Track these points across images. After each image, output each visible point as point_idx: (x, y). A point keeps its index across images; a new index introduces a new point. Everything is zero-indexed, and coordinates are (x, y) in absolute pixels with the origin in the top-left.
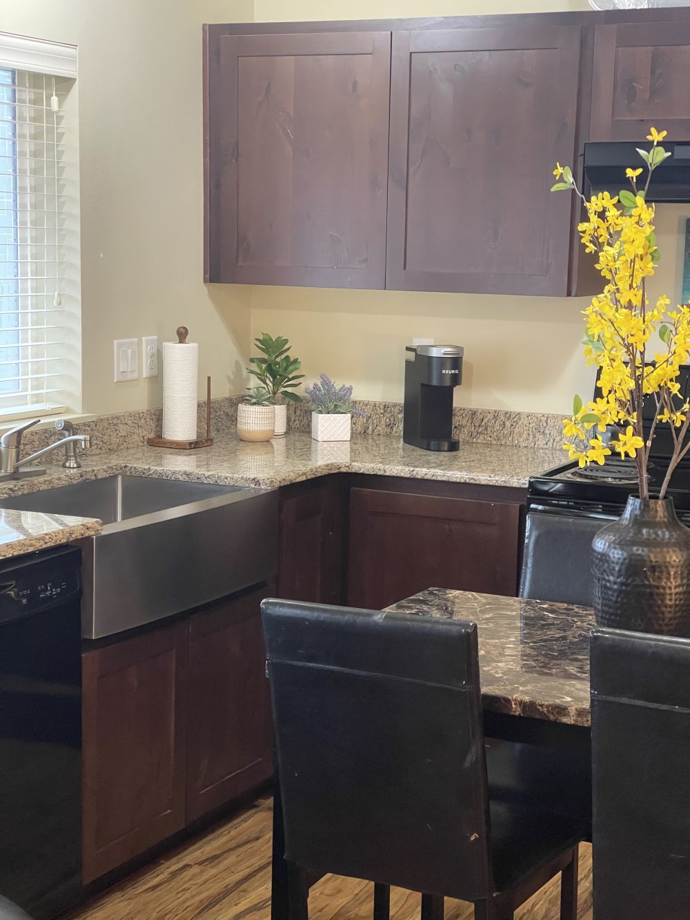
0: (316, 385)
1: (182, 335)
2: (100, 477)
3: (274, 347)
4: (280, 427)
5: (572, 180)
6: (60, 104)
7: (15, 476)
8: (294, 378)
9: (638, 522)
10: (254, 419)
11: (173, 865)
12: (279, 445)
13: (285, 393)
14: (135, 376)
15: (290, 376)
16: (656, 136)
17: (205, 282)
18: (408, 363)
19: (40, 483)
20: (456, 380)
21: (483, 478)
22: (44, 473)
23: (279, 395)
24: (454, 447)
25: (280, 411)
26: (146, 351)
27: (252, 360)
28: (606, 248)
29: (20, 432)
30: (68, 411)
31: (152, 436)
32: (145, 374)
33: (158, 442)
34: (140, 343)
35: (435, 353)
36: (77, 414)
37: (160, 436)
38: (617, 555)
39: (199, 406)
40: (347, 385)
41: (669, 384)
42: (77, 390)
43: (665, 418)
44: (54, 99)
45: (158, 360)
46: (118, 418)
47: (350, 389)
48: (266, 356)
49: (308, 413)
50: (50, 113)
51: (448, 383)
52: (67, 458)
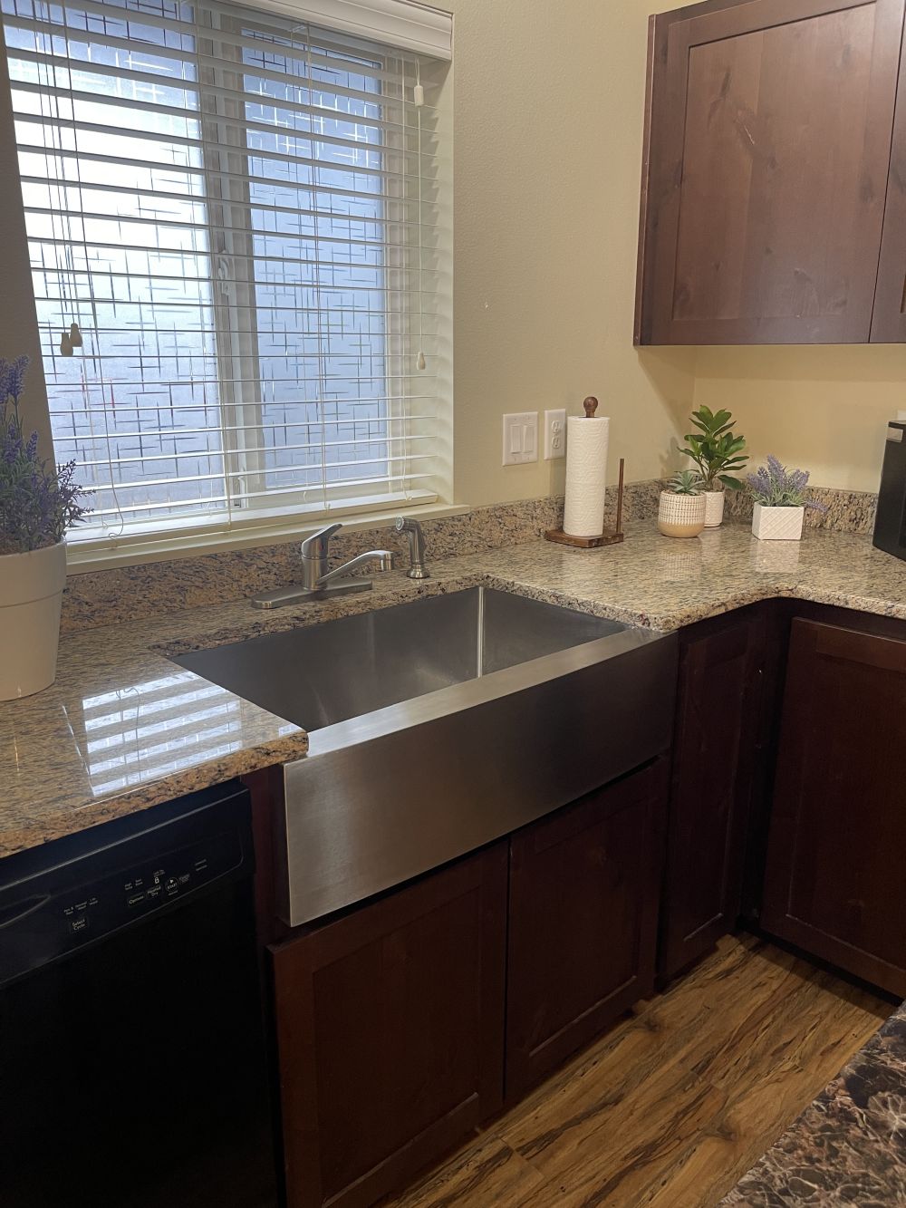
0: (761, 471)
1: (590, 408)
2: (449, 590)
3: (713, 422)
4: (714, 515)
6: (432, 97)
8: (735, 460)
10: (677, 510)
12: (711, 541)
13: (724, 478)
14: (533, 457)
15: (730, 458)
17: (635, 344)
23: (715, 480)
26: (549, 427)
27: (688, 439)
30: (439, 500)
31: (551, 528)
32: (547, 454)
33: (557, 536)
34: (540, 417)
36: (447, 505)
37: (560, 529)
40: (803, 471)
42: (448, 476)
44: (418, 89)
46: (503, 509)
47: (806, 476)
50: (412, 111)
52: (413, 566)
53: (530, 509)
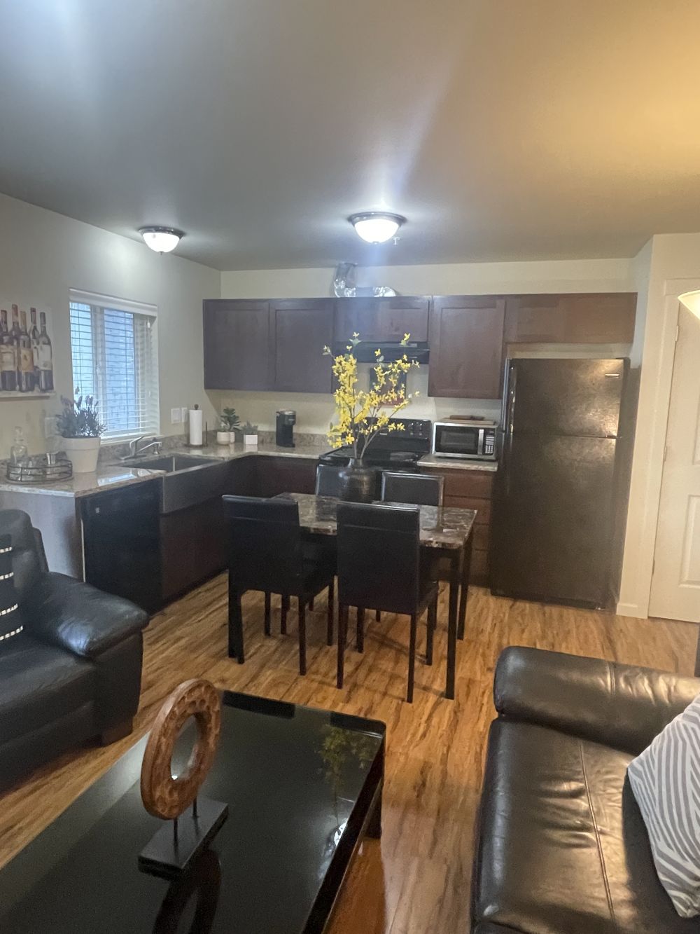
0: (245, 426)
1: (196, 408)
2: (167, 457)
3: (230, 412)
4: (233, 440)
5: (329, 351)
6: (151, 325)
7: (135, 457)
8: (237, 423)
9: (353, 467)
11: (195, 592)
12: (232, 446)
13: (234, 428)
14: (179, 422)
16: (356, 335)
17: (205, 388)
18: (277, 417)
19: (144, 459)
20: (294, 423)
21: (304, 456)
22: (145, 456)
24: (294, 446)
25: (232, 434)
26: (183, 413)
27: (222, 416)
28: (342, 374)
29: (136, 442)
30: (155, 434)
32: (183, 421)
34: (181, 410)
35: (286, 413)
36: (158, 435)
37: (189, 443)
38: (346, 478)
39: (203, 433)
41: (363, 420)
42: (158, 427)
44: (149, 324)
45: (188, 416)
46: (173, 437)
48: (227, 415)
49: (243, 435)
50: (147, 329)
51: (291, 423)
52: (154, 451)
53: (180, 437)
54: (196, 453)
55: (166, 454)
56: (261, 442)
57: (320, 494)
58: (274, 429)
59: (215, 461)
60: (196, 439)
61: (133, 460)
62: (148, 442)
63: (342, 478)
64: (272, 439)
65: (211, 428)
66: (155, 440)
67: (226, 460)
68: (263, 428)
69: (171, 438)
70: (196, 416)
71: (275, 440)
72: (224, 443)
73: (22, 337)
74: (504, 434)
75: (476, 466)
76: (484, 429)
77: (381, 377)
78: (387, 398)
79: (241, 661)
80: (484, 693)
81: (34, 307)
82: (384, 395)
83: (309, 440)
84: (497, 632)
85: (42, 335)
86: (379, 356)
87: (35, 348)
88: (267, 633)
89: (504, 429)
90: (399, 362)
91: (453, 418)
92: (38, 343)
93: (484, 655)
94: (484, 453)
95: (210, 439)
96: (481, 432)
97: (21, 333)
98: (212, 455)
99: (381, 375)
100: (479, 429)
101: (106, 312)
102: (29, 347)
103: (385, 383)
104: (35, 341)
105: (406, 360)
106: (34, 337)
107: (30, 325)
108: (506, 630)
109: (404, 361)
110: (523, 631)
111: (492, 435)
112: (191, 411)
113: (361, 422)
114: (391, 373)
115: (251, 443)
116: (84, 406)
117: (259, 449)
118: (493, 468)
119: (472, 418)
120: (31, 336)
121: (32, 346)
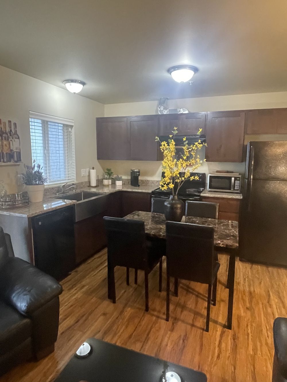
0: (116, 177)
1: (93, 168)
3: (109, 170)
4: (110, 183)
5: (159, 139)
6: (71, 130)
7: (63, 193)
8: (112, 175)
9: (173, 200)
10: (106, 182)
11: (93, 258)
12: (110, 186)
13: (111, 178)
14: (85, 175)
16: (175, 128)
17: (97, 159)
18: (131, 172)
19: (68, 194)
20: (139, 175)
21: (144, 191)
22: (69, 192)
23: (110, 178)
24: (139, 186)
25: (110, 181)
27: (106, 172)
28: (165, 151)
29: (64, 185)
30: (74, 181)
31: (88, 185)
32: (87, 175)
33: (90, 186)
34: (86, 170)
35: (135, 171)
36: (75, 182)
38: (169, 205)
39: (97, 180)
40: (121, 176)
41: (177, 175)
42: (75, 178)
43: (177, 181)
44: (70, 129)
45: (89, 172)
48: (108, 172)
49: (115, 181)
50: (69, 132)
51: (138, 175)
52: (73, 190)
53: (86, 182)
54: (94, 190)
55: (78, 191)
56: (124, 184)
57: (153, 212)
58: (130, 178)
59: (102, 194)
60: (94, 183)
61: (62, 194)
62: (70, 185)
63: (166, 206)
64: (128, 183)
65: (100, 177)
66: (73, 184)
67: (107, 194)
68: (124, 177)
69: (82, 183)
70: (93, 173)
71: (130, 183)
72: (107, 185)
73: (4, 135)
74: (247, 180)
75: (231, 196)
76: (234, 177)
77: (186, 152)
78: (190, 163)
79: (114, 302)
80: (247, 325)
81: (10, 120)
82: (188, 162)
83: (146, 183)
84: (247, 284)
85: (14, 134)
86: (185, 141)
87: (11, 140)
88: (128, 284)
89: (247, 177)
90: (196, 143)
91: (217, 172)
92: (13, 138)
93: (243, 299)
94: (234, 190)
95: (100, 183)
96: (233, 179)
97: (3, 133)
98: (101, 191)
99: (187, 151)
100: (232, 177)
101: (49, 123)
102: (8, 140)
103: (189, 155)
104: (11, 137)
105: (200, 142)
106: (10, 135)
107: (8, 129)
108: (252, 283)
109: (199, 143)
110: (260, 283)
111: (239, 180)
112: (91, 170)
113: (176, 176)
114: (192, 149)
115: (119, 185)
116: (36, 169)
117: (123, 188)
118: (240, 197)
119: (228, 172)
120: (9, 135)
121: (10, 140)
